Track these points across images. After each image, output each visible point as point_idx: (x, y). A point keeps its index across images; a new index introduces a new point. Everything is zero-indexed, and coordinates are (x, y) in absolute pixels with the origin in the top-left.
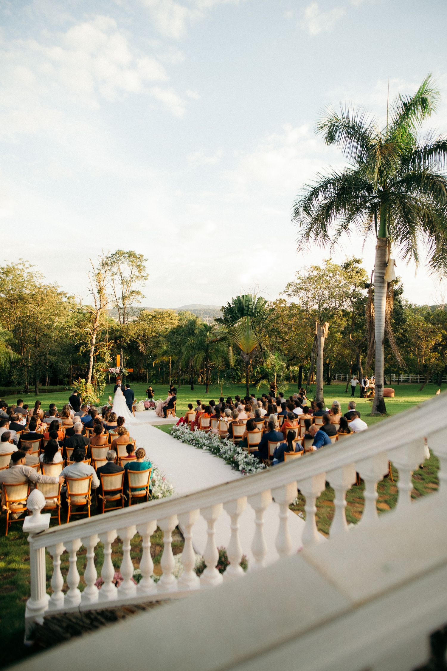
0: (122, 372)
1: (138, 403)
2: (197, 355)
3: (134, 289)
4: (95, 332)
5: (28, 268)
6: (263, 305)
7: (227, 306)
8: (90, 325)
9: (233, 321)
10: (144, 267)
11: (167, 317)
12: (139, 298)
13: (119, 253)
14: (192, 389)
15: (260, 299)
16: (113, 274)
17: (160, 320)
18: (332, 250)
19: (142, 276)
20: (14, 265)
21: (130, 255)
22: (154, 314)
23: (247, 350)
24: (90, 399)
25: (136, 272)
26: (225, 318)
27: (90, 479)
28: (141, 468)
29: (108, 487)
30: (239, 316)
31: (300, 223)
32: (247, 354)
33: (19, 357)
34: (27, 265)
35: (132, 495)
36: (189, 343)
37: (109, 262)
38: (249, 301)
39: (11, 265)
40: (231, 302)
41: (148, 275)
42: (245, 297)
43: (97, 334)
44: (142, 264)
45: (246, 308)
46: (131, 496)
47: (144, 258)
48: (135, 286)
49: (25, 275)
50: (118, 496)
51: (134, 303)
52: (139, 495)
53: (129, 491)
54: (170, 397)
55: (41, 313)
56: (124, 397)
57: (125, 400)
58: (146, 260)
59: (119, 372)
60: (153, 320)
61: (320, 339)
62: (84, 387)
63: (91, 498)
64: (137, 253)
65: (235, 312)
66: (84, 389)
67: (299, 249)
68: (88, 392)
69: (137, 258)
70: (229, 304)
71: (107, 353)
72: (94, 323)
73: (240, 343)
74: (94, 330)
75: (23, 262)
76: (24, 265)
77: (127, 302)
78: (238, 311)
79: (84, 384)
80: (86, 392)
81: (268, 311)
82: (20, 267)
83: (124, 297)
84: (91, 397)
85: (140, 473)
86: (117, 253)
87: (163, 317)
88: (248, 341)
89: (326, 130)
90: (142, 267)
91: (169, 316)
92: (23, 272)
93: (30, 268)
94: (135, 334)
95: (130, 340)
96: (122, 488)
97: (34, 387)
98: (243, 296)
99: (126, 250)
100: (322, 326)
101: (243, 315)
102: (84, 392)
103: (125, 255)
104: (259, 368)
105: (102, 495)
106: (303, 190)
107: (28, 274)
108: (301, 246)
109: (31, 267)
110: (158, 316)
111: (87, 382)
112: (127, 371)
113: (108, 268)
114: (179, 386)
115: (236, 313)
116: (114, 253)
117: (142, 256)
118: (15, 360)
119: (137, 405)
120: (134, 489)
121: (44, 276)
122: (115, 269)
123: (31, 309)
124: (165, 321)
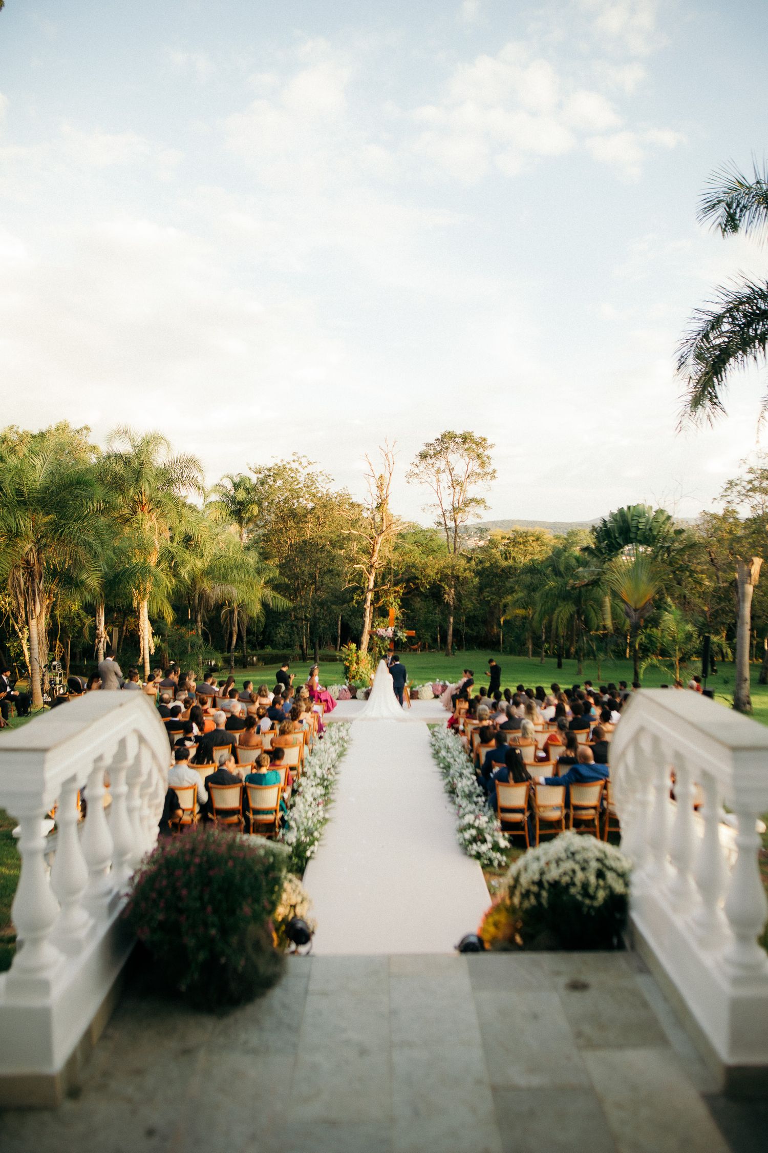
0: (397, 636)
1: (423, 686)
2: (561, 609)
3: (470, 495)
4: (373, 571)
5: (306, 467)
6: (663, 523)
7: (601, 525)
8: (365, 559)
9: (611, 551)
10: (488, 457)
11: (533, 541)
12: (480, 510)
13: (447, 438)
14: (560, 665)
15: (661, 512)
16: (438, 471)
17: (522, 546)
18: (761, 425)
19: (486, 474)
20: (285, 463)
21: (465, 438)
22: (512, 536)
23: (636, 604)
24: (363, 675)
25: (475, 466)
26: (597, 548)
27: (194, 790)
28: (263, 783)
29: (219, 804)
30: (622, 543)
31: (688, 380)
32: (635, 610)
33: (290, 604)
34: (305, 463)
35: (255, 820)
36: (547, 587)
37: (431, 452)
38: (639, 517)
39: (281, 464)
40: (607, 519)
41: (494, 471)
42: (632, 508)
43: (376, 574)
44: (486, 453)
45: (633, 530)
46: (252, 821)
47: (489, 442)
48: (473, 490)
49: (302, 479)
50: (235, 819)
51: (469, 519)
52: (263, 820)
53: (249, 812)
54: (465, 679)
55: (321, 538)
56: (390, 676)
57: (392, 681)
58: (491, 446)
59: (391, 636)
60: (510, 545)
61: (743, 588)
62: (354, 656)
63: (198, 817)
64: (477, 435)
65: (615, 536)
66: (355, 659)
67: (680, 428)
68: (361, 665)
69: (477, 444)
70: (605, 521)
71: (394, 603)
72: (372, 556)
73: (623, 590)
74: (372, 566)
75: (298, 457)
76: (301, 463)
77: (459, 517)
78: (620, 534)
79: (354, 651)
80: (358, 664)
81: (672, 534)
82: (294, 466)
83: (455, 510)
84: (365, 672)
85: (260, 789)
86: (444, 436)
87: (526, 542)
88: (636, 587)
89: (721, 210)
90: (485, 458)
91: (537, 539)
92: (298, 474)
93: (309, 466)
94: (437, 574)
95: (429, 583)
96: (241, 808)
97: (313, 652)
98: (629, 508)
99: (459, 432)
100: (747, 565)
101: (628, 541)
102: (355, 665)
103: (457, 439)
104: (643, 636)
105: (213, 814)
106: (693, 321)
107: (307, 476)
108: (684, 423)
109: (311, 466)
110: (518, 540)
111: (359, 647)
112: (405, 635)
113: (429, 461)
114: (542, 659)
115: (616, 538)
116: (440, 437)
117: (485, 440)
118: (283, 610)
119: (420, 690)
120: (257, 812)
121: (331, 477)
122: (441, 464)
123: (309, 531)
124: (530, 549)
